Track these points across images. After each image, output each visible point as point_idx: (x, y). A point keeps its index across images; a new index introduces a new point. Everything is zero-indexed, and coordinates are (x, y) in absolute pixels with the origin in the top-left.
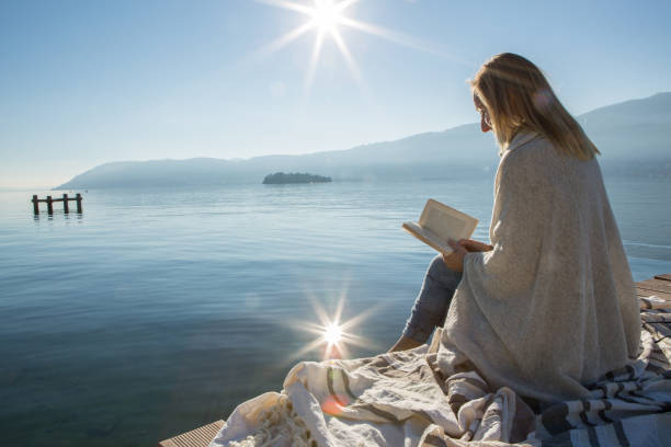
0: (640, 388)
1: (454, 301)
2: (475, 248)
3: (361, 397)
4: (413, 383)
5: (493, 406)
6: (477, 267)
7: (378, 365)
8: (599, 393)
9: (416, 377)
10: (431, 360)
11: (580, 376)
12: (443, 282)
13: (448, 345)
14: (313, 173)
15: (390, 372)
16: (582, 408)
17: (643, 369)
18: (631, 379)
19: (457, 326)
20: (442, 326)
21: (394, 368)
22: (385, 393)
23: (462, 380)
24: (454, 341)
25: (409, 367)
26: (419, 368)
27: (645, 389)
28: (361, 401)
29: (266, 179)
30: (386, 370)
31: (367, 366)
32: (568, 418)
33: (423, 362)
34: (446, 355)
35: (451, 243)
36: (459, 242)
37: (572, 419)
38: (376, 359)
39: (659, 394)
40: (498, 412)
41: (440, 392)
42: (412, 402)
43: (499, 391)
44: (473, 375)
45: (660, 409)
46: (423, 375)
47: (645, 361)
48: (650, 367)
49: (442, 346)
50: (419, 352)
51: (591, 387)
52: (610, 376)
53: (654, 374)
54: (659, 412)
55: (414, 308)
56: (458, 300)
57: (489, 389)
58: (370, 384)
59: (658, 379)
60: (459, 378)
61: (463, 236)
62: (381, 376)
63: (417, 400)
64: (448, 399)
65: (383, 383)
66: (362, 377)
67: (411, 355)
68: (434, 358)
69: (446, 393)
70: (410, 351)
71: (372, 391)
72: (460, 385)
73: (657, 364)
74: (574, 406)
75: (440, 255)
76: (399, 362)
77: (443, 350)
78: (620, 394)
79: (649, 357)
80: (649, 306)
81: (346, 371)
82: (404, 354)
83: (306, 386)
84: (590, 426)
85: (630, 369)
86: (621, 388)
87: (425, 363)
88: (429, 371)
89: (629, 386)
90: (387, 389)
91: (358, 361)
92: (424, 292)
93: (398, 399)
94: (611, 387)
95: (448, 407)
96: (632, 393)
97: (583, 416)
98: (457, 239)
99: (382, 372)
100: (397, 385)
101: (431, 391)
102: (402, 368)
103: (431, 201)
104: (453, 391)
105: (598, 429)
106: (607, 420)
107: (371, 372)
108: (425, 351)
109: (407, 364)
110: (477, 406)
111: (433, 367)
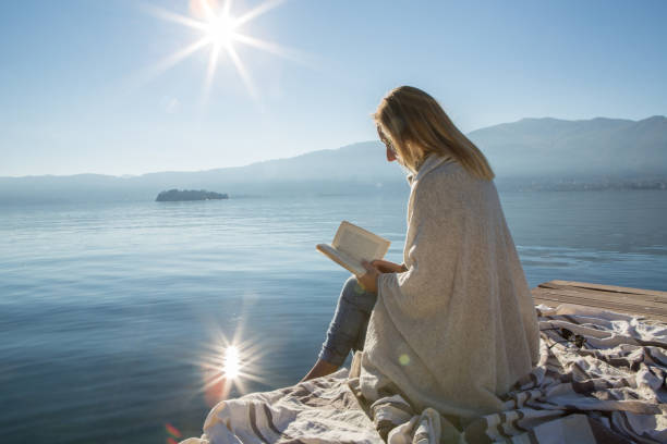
0: (544, 395)
1: (371, 324)
2: (388, 269)
3: (286, 432)
4: (337, 412)
5: (421, 430)
6: (392, 288)
7: (299, 394)
8: (511, 403)
9: (340, 404)
10: (353, 385)
11: (494, 388)
12: (358, 305)
13: (369, 369)
14: (209, 190)
15: (312, 401)
16: (499, 421)
17: (543, 376)
18: (536, 386)
19: (378, 348)
20: (362, 350)
21: (316, 396)
22: (311, 425)
23: (387, 405)
24: (375, 364)
25: (330, 394)
26: (342, 395)
27: (548, 395)
28: (287, 436)
29: (160, 195)
30: (307, 400)
31: (288, 396)
32: (487, 432)
33: (345, 388)
34: (368, 379)
35: (364, 263)
36: (372, 263)
37: (491, 432)
38: (296, 388)
39: (559, 398)
40: (425, 435)
41: (367, 419)
42: (340, 433)
43: (424, 413)
44: (397, 398)
45: (561, 412)
46: (347, 402)
47: (544, 367)
48: (549, 373)
49: (363, 370)
50: (338, 377)
51: (504, 398)
52: (517, 386)
53: (552, 380)
54: (562, 416)
55: (329, 331)
56: (375, 322)
57: (413, 411)
58: (293, 416)
59: (556, 385)
60: (384, 403)
61: (375, 257)
62: (304, 406)
63: (345, 430)
64: (374, 425)
65: (307, 414)
66: (284, 409)
67: (331, 381)
68: (357, 383)
69: (372, 419)
70: (329, 376)
71: (297, 424)
72: (386, 409)
73: (553, 368)
74: (493, 420)
75: (354, 276)
76: (319, 389)
77: (365, 374)
78: (528, 402)
79: (547, 364)
80: (539, 314)
81: (268, 405)
82: (324, 380)
83: (229, 426)
84: (508, 437)
85: (533, 377)
86: (529, 396)
87: (348, 389)
88: (353, 398)
89: (535, 394)
90: (312, 420)
91: (279, 392)
92: (339, 314)
93: (324, 430)
94: (521, 396)
95: (377, 435)
96: (537, 400)
97: (500, 428)
98: (371, 260)
99: (304, 402)
100: (321, 414)
101: (358, 419)
102: (324, 396)
103: (345, 223)
104: (379, 416)
105: (514, 439)
106: (522, 430)
107: (293, 403)
108: (345, 375)
109: (328, 391)
110: (405, 430)
111: (355, 392)
